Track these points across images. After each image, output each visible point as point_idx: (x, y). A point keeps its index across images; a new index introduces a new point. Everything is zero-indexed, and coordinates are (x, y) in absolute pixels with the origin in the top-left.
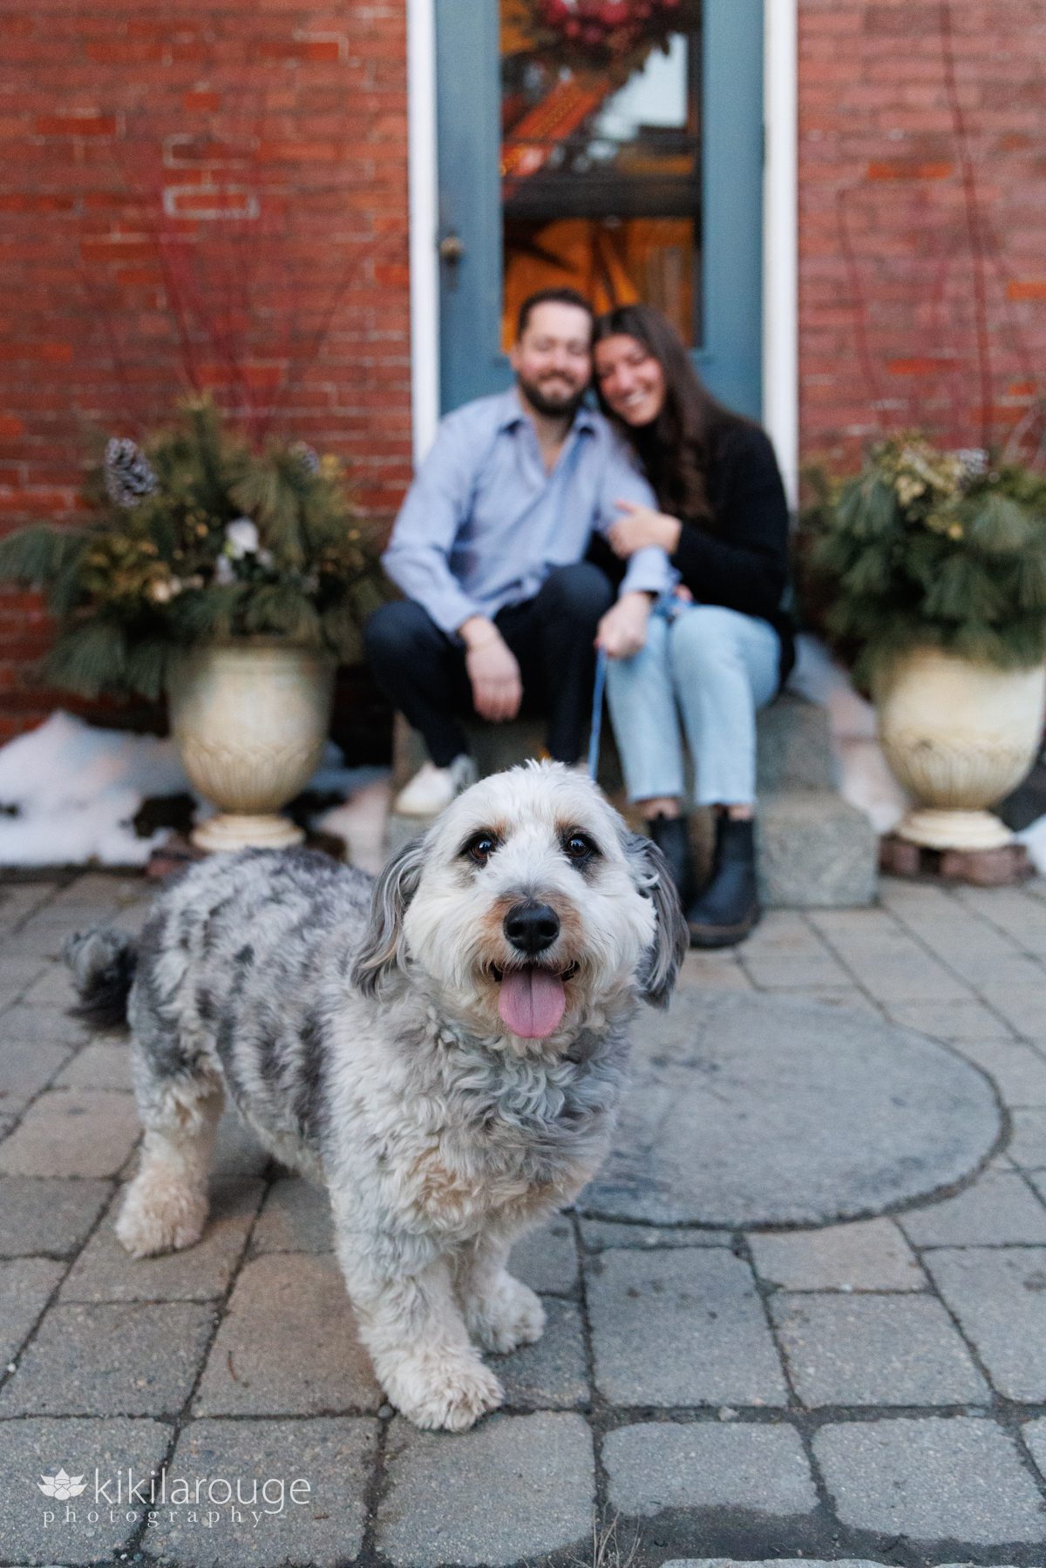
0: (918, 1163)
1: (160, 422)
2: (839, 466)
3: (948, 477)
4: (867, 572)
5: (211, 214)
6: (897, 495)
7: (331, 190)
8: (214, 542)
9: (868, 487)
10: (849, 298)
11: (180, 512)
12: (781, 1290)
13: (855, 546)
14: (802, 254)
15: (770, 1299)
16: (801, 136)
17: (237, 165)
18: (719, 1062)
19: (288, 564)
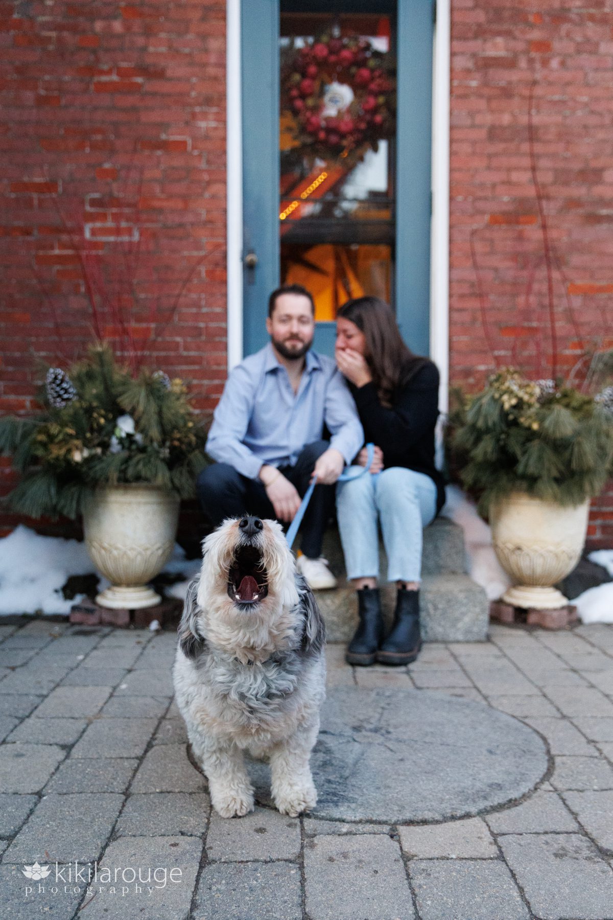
0: (499, 787)
1: (80, 358)
2: (472, 387)
3: (531, 395)
4: (485, 449)
5: (112, 239)
6: (502, 406)
7: (181, 225)
8: (109, 428)
9: (485, 400)
10: (478, 292)
11: (89, 411)
12: (415, 858)
13: (478, 434)
14: (451, 267)
15: (408, 863)
16: (451, 199)
17: (127, 210)
18: (391, 730)
19: (152, 441)
